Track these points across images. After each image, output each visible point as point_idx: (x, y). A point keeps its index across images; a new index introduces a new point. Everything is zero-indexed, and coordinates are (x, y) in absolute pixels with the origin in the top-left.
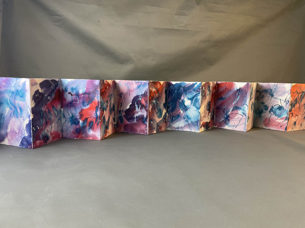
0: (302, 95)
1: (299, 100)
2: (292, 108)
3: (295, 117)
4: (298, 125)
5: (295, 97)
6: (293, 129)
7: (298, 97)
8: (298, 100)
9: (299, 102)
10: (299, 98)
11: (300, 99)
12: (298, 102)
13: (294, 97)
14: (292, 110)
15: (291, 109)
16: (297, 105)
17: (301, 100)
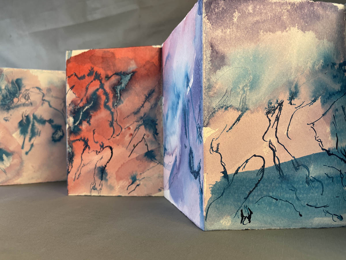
0: (119, 83)
1: (108, 99)
2: (80, 123)
3: (97, 152)
4: (119, 178)
5: (87, 89)
6: (94, 188)
7: (100, 90)
8: (103, 98)
9: (110, 104)
10: (106, 94)
11: (111, 96)
12: (102, 107)
13: (84, 89)
14: (80, 130)
15: (75, 127)
16: (102, 115)
17: (115, 97)
